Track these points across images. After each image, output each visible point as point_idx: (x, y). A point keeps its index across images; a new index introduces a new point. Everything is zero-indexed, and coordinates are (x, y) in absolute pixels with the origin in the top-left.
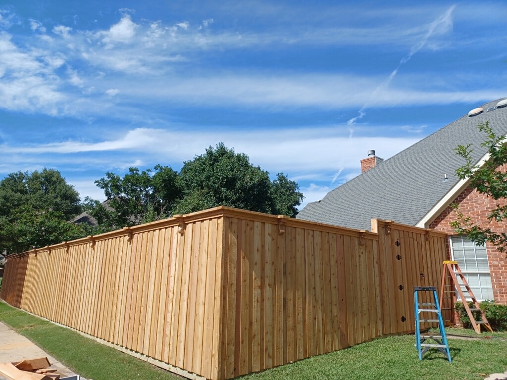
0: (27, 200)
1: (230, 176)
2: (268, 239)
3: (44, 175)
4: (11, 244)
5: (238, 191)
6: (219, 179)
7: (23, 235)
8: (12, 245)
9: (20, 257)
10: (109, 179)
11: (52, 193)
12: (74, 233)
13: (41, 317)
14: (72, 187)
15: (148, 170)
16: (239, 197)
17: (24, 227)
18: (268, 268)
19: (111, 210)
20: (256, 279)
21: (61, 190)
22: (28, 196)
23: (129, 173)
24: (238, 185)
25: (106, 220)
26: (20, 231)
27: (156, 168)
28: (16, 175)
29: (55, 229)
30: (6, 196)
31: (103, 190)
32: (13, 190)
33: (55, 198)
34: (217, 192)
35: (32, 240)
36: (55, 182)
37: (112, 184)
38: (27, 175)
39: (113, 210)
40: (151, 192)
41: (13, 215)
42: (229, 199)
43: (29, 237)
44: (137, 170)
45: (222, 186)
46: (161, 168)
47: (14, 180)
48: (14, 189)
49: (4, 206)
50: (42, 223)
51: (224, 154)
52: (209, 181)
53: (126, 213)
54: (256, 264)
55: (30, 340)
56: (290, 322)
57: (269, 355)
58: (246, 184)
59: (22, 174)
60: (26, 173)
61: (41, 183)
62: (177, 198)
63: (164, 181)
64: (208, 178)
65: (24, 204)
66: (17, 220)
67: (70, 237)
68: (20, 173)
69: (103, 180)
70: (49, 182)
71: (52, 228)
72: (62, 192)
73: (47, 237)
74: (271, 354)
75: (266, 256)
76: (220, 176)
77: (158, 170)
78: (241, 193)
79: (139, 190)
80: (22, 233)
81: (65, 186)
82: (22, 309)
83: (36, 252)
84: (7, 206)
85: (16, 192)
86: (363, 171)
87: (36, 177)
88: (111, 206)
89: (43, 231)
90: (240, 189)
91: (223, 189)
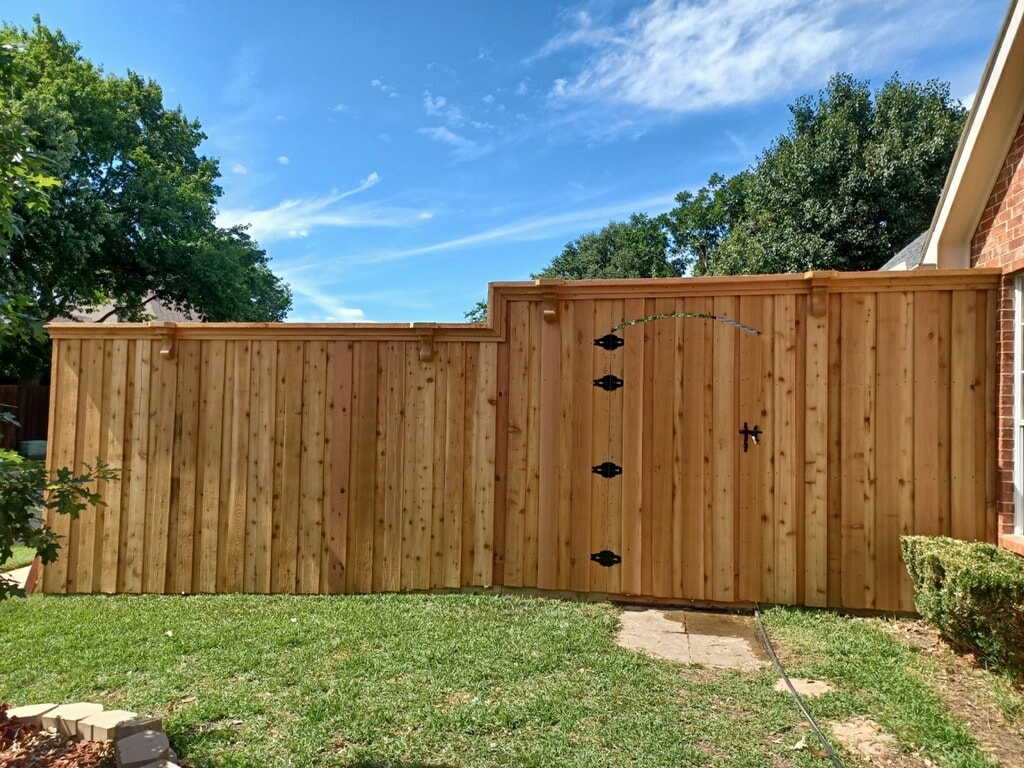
2: (141, 371)
18: (140, 423)
20: (113, 441)
54: (114, 417)
56: (186, 525)
57: (134, 572)
74: (139, 571)
75: (137, 401)
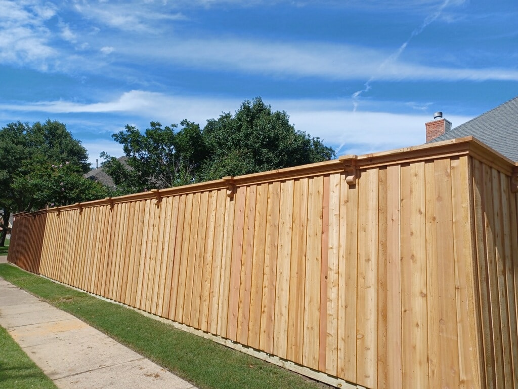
0: (30, 154)
1: (272, 135)
2: (504, 198)
3: (48, 127)
4: (10, 202)
5: (282, 153)
6: (258, 138)
7: (38, 190)
8: (12, 204)
9: (34, 216)
10: (129, 133)
11: (57, 148)
12: (96, 191)
13: (72, 287)
14: (79, 141)
15: (173, 125)
16: (282, 159)
17: (39, 181)
18: (507, 243)
19: (129, 169)
20: (499, 259)
21: (67, 145)
22: (31, 150)
23: (151, 128)
24: (281, 146)
25: (124, 180)
26: (36, 185)
27: (182, 123)
28: (15, 125)
29: (74, 186)
30: (6, 147)
31: (122, 146)
32: (13, 142)
33: (61, 153)
34: (256, 153)
35: (48, 196)
36: (60, 136)
37: (131, 139)
38: (28, 126)
39: (132, 169)
40: (174, 152)
41: (24, 167)
42: (271, 161)
43: (46, 193)
44: (159, 125)
45: (263, 146)
46: (188, 124)
47: (14, 131)
48: (15, 140)
49: (4, 159)
50: (60, 177)
51: (262, 110)
52: (249, 140)
53: (146, 174)
54: (497, 236)
55: (79, 318)
58: (291, 145)
59: (22, 125)
60: (27, 124)
61: (45, 136)
62: (206, 159)
63: (192, 138)
64: (247, 136)
65: (26, 158)
66: (29, 173)
67: (93, 195)
68: (20, 124)
69: (121, 133)
70: (54, 136)
71: (72, 184)
72: (69, 147)
73: (67, 193)
76: (260, 135)
77: (185, 126)
78: (284, 155)
79: (161, 147)
80: (38, 188)
81: (71, 141)
82: (41, 275)
83: (59, 211)
84: (8, 159)
85: (18, 143)
86: (428, 135)
87: (38, 129)
88: (129, 165)
89: (61, 187)
90: (283, 150)
91: (265, 150)
